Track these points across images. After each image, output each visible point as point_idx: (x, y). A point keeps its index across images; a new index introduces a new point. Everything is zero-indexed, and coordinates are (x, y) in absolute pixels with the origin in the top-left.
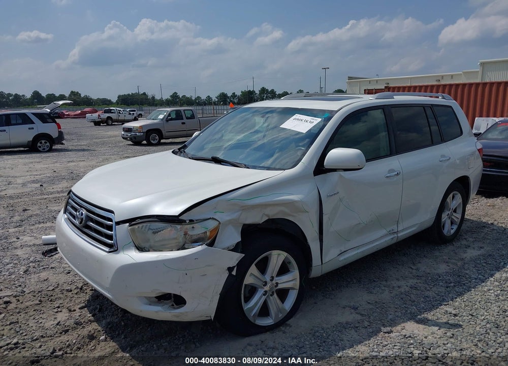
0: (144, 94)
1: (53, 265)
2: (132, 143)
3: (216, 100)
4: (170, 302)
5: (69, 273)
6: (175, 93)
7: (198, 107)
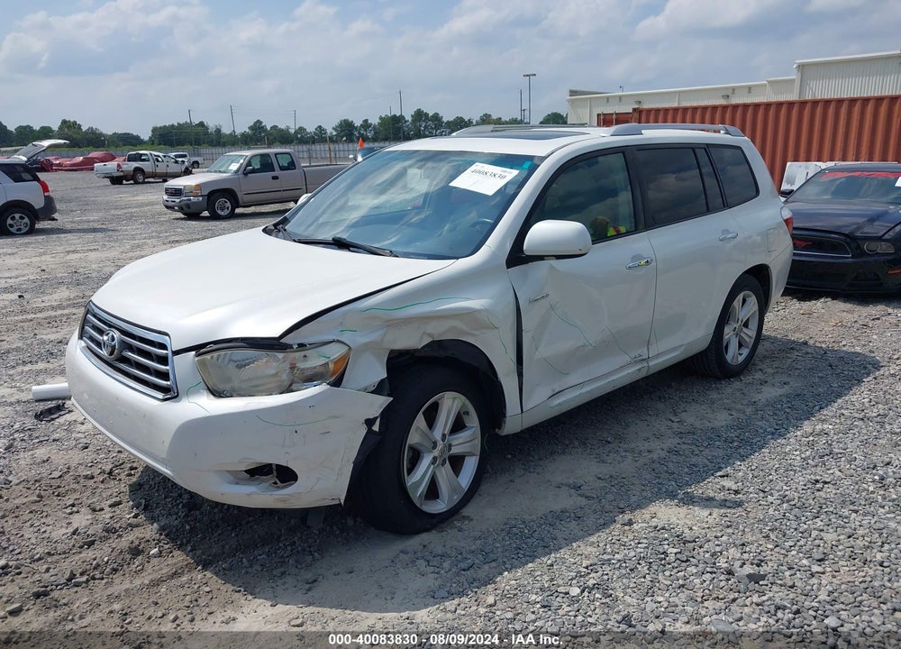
0: (201, 124)
1: (56, 436)
2: (183, 216)
3: (334, 133)
4: (272, 478)
5: (86, 448)
6: (258, 121)
7: (300, 147)
